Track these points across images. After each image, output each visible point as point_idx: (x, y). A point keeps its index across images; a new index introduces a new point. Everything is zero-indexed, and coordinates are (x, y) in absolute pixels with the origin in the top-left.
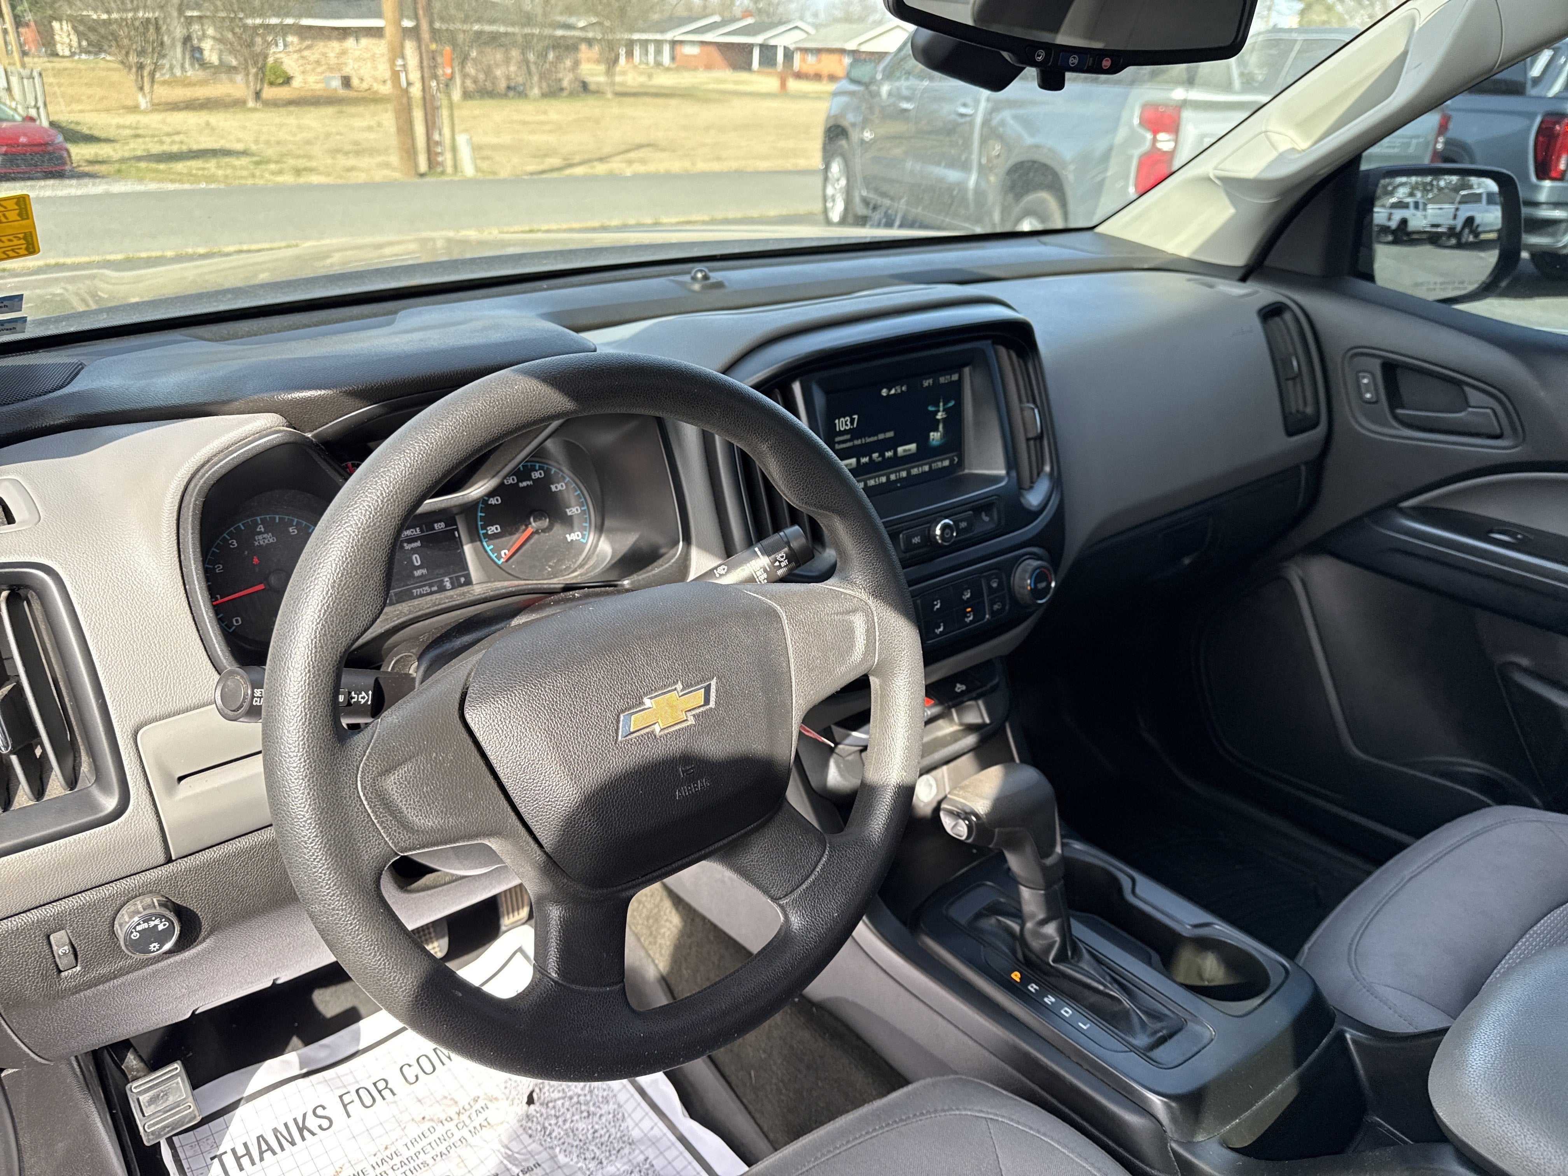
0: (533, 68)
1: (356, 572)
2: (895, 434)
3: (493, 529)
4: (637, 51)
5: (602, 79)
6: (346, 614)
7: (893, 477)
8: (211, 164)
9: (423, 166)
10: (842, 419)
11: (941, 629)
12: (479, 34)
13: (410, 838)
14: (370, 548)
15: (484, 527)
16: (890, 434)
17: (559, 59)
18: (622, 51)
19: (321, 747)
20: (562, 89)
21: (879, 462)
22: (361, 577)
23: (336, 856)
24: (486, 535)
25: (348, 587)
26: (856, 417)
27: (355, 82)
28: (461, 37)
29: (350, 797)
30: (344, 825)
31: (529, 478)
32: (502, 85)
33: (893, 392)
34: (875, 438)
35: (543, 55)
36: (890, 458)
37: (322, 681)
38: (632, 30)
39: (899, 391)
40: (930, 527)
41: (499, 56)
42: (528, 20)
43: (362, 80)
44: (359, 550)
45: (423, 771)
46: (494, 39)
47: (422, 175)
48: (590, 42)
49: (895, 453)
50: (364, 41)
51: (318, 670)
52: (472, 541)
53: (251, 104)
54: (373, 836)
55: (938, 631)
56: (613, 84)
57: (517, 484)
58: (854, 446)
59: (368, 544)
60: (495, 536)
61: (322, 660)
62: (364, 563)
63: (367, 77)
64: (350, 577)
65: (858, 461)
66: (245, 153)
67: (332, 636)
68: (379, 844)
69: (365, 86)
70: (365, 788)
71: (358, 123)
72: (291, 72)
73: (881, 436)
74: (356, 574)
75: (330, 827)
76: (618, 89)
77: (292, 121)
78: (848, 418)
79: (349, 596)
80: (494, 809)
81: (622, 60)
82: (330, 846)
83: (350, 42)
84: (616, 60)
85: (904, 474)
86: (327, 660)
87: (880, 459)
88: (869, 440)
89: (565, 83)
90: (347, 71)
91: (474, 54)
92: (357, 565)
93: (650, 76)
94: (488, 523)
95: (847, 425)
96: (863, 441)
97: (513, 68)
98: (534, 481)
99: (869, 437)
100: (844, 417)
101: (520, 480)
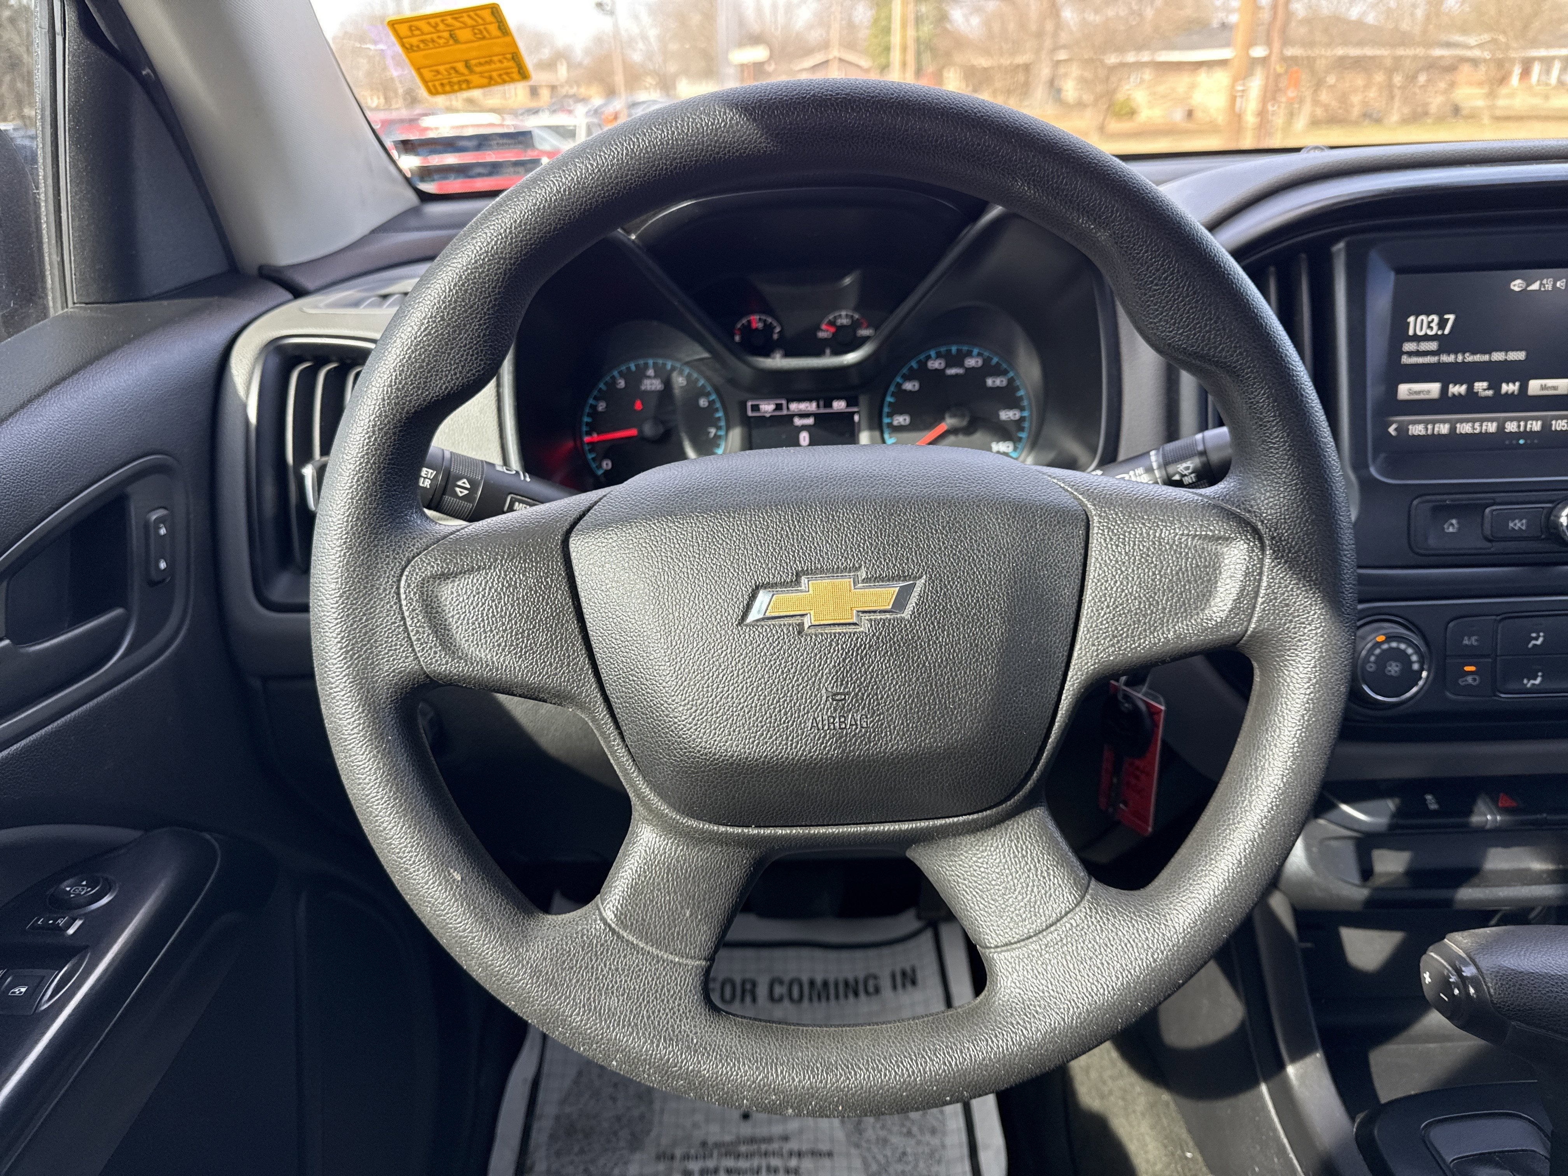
0: (1397, 92)
1: (442, 317)
2: (1527, 356)
3: (901, 420)
4: (1536, 68)
5: (1480, 103)
6: (421, 367)
7: (1511, 427)
10: (1423, 317)
11: (1538, 681)
12: (1342, 59)
13: (447, 663)
14: (466, 291)
15: (890, 415)
16: (1520, 356)
17: (1431, 81)
18: (1517, 71)
19: (358, 519)
20: (1426, 114)
21: (1487, 398)
22: (449, 325)
23: (347, 652)
24: (890, 425)
25: (429, 333)
26: (1451, 317)
27: (1198, 114)
28: (1321, 64)
29: (385, 590)
30: (367, 620)
31: (961, 364)
32: (1356, 112)
33: (1535, 286)
34: (1486, 358)
35: (1412, 78)
36: (1509, 396)
37: (376, 440)
38: (1534, 43)
39: (1549, 287)
40: (1552, 509)
41: (1360, 82)
42: (1405, 40)
43: (1205, 112)
44: (451, 290)
45: (490, 588)
46: (1359, 64)
48: (1475, 62)
49: (1524, 388)
51: (374, 426)
52: (871, 428)
54: (402, 646)
55: (1529, 684)
56: (1492, 107)
57: (943, 370)
58: (1439, 364)
59: (463, 285)
60: (900, 429)
61: (380, 415)
62: (454, 308)
63: (1211, 110)
64: (434, 322)
65: (1444, 390)
67: (398, 389)
68: (407, 657)
69: (1207, 118)
70: (409, 586)
72: (1138, 107)
73: (1498, 356)
74: (443, 319)
75: (348, 616)
76: (1498, 113)
78: (1435, 318)
79: (429, 346)
80: (568, 664)
81: (1515, 79)
82: (342, 638)
84: (1503, 80)
85: (1536, 426)
86: (386, 416)
87: (1490, 393)
88: (1470, 358)
89: (1433, 109)
90: (1193, 103)
91: (1331, 80)
92: (445, 308)
93: (1547, 97)
94: (896, 410)
95: (1431, 328)
96: (1460, 358)
97: (1372, 94)
98: (967, 369)
99: (1474, 353)
100: (1428, 315)
101: (949, 365)
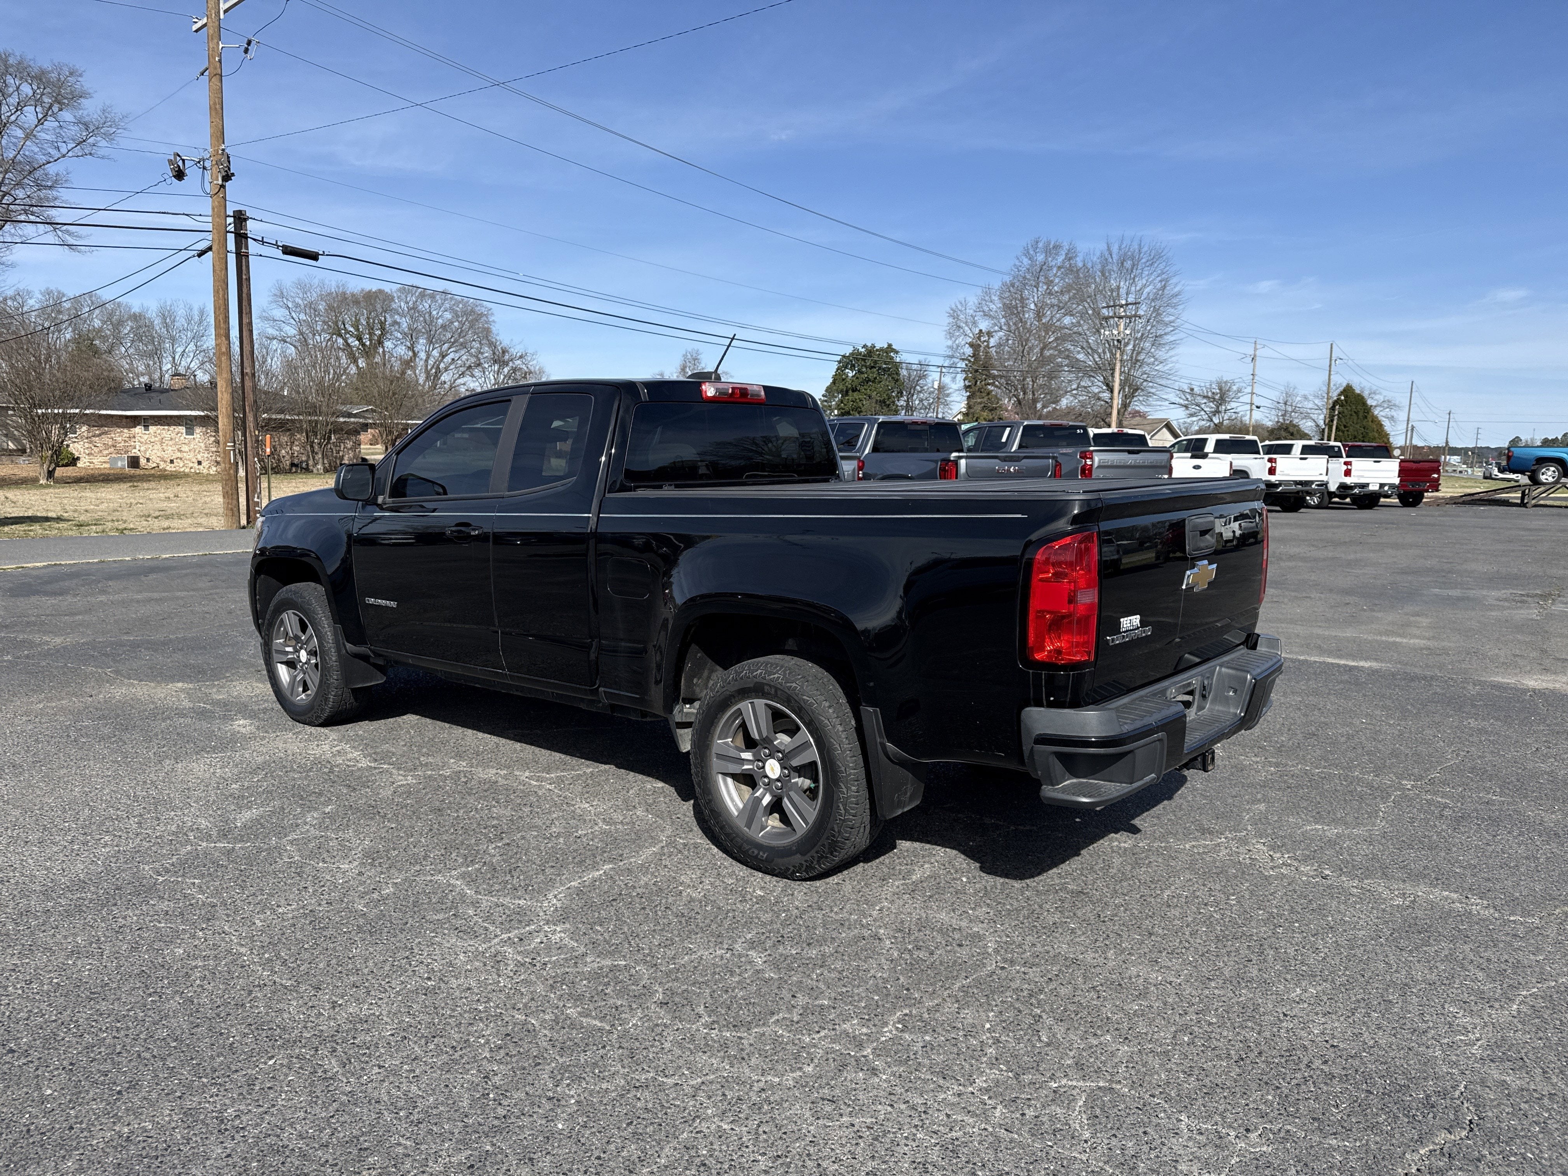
0: (317, 448)
8: (36, 527)
9: (244, 521)
17: (340, 440)
27: (143, 461)
32: (287, 462)
35: (326, 438)
41: (285, 439)
43: (148, 460)
47: (244, 527)
50: (152, 429)
53: (43, 482)
63: (153, 458)
66: (59, 519)
69: (152, 465)
71: (153, 495)
72: (77, 455)
77: (88, 494)
83: (139, 430)
90: (134, 452)
97: (297, 449)
